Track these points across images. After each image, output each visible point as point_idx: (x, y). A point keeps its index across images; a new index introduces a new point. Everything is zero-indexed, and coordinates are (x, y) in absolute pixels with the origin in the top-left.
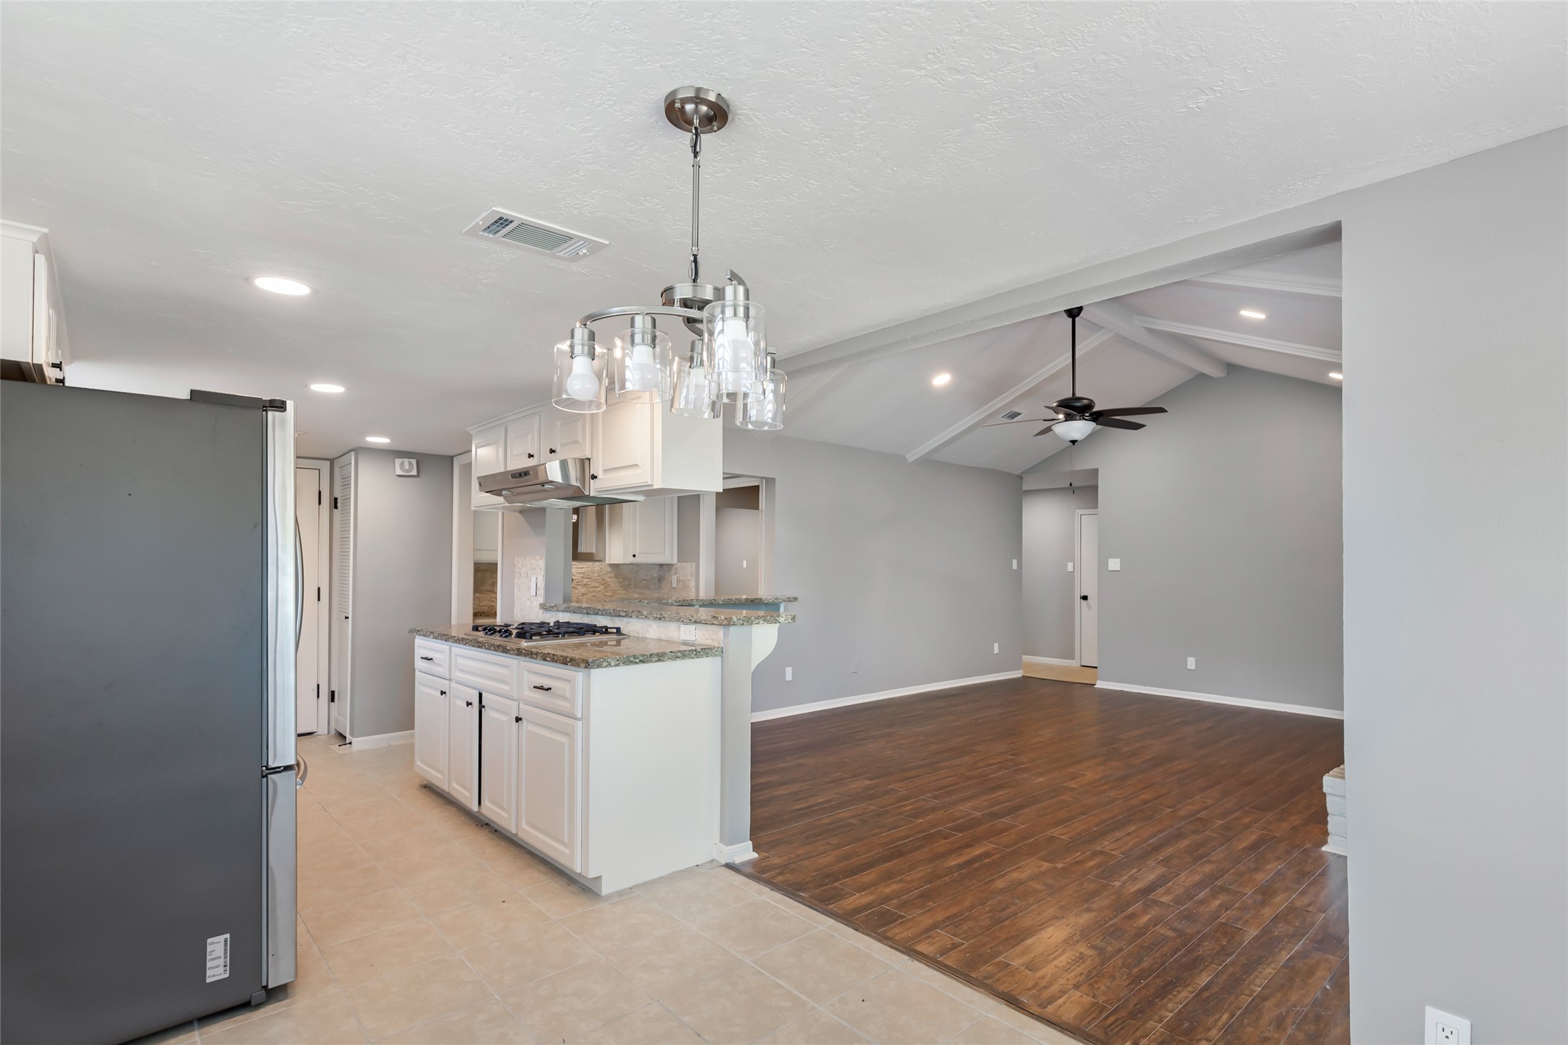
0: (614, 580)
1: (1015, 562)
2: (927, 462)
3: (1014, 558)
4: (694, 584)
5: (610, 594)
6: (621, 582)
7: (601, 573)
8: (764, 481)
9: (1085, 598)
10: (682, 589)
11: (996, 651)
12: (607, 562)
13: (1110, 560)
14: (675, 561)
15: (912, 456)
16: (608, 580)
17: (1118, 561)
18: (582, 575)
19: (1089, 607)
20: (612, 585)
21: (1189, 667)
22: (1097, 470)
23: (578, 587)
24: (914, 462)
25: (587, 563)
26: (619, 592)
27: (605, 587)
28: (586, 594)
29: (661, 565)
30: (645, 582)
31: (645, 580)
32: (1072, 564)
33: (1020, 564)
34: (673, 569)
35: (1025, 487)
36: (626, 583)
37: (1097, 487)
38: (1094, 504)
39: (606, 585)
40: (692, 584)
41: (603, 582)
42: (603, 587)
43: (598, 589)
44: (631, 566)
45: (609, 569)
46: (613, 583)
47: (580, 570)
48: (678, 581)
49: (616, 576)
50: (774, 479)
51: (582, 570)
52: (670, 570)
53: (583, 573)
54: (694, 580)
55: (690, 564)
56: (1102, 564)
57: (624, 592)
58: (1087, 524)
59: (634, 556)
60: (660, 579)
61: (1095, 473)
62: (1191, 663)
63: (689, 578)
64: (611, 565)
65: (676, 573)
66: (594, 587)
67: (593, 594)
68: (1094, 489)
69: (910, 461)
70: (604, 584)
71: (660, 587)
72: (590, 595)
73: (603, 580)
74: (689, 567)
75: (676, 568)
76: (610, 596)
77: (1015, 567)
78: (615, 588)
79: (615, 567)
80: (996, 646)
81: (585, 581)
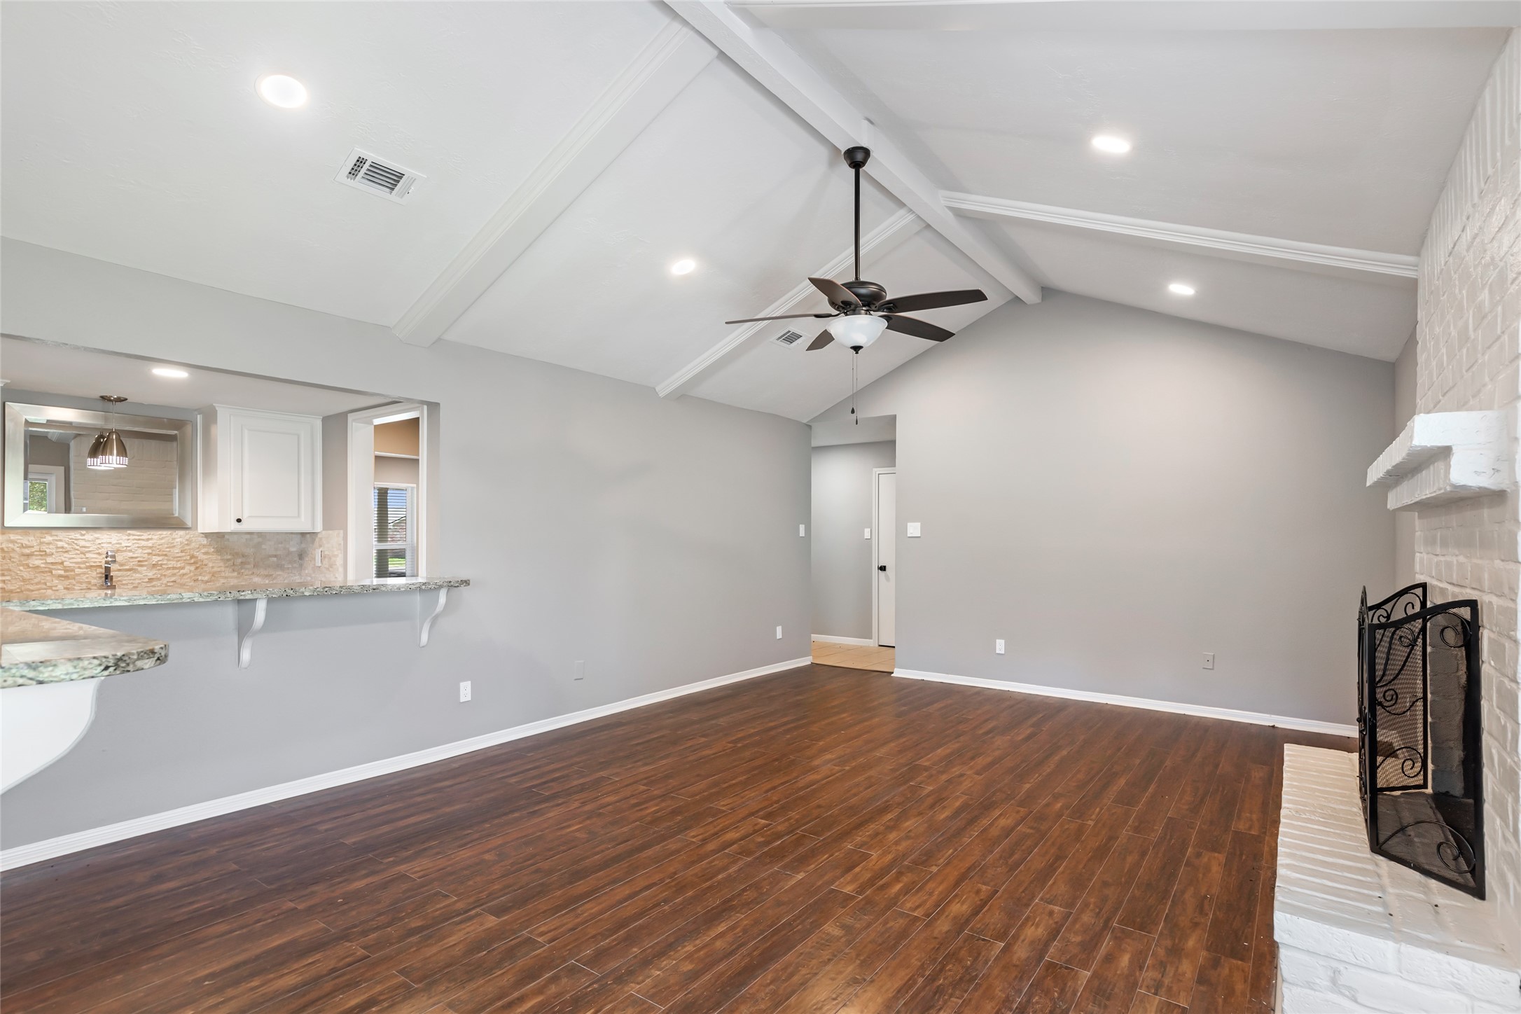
0: (214, 557)
1: (802, 528)
2: (682, 396)
3: (802, 524)
4: (342, 562)
5: (206, 578)
6: (228, 560)
7: (187, 547)
8: (425, 407)
9: (883, 568)
10: (328, 569)
11: (779, 635)
12: (200, 530)
13: (909, 524)
14: (319, 528)
15: (664, 389)
16: (201, 557)
17: (918, 524)
18: (150, 551)
19: (888, 579)
20: (210, 565)
21: (998, 652)
22: (894, 418)
23: (139, 569)
24: (666, 397)
25: (160, 532)
26: (223, 574)
27: (197, 568)
28: (159, 579)
29: (303, 534)
30: (275, 559)
31: (275, 556)
32: (869, 529)
33: (808, 530)
34: (317, 540)
35: (815, 443)
36: (239, 560)
37: (895, 441)
38: (892, 463)
39: (198, 565)
40: (339, 561)
41: (192, 561)
42: (192, 568)
43: (182, 571)
44: (248, 536)
45: (205, 541)
46: (214, 562)
47: (143, 543)
48: (323, 557)
49: (219, 551)
50: (437, 405)
51: (149, 544)
52: (313, 541)
53: (150, 548)
54: (341, 556)
55: (336, 532)
56: (901, 530)
57: (235, 574)
58: (886, 484)
59: (239, 521)
60: (301, 555)
61: (892, 420)
62: (1000, 646)
63: (336, 553)
64: (207, 535)
65: (320, 546)
66: (174, 568)
67: (173, 579)
68: (891, 444)
69: (662, 395)
70: (194, 563)
71: (301, 565)
72: (165, 580)
73: (193, 557)
74: (335, 537)
75: (321, 539)
76: (207, 582)
77: (802, 533)
78: (215, 569)
79: (218, 539)
80: (779, 630)
81: (155, 559)
